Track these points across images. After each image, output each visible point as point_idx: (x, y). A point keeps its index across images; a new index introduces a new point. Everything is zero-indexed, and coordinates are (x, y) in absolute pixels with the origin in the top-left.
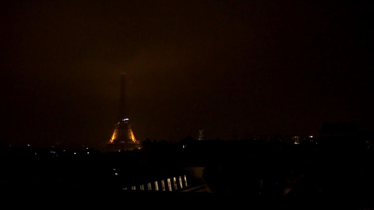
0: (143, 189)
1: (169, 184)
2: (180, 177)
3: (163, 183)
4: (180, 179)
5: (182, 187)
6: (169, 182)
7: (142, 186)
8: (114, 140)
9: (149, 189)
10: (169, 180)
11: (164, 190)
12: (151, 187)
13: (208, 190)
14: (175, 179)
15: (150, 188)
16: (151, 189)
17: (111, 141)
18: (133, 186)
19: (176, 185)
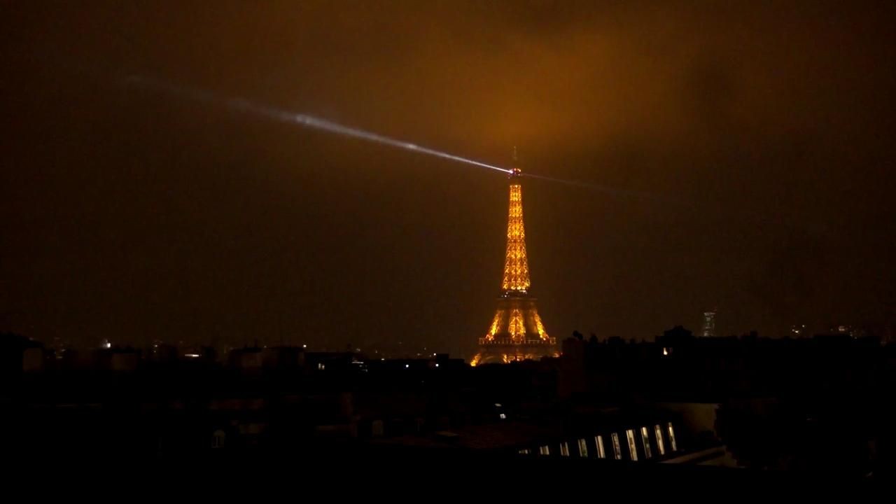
0: (568, 454)
1: (631, 443)
2: (658, 426)
3: (616, 439)
4: (658, 432)
5: (663, 453)
6: (631, 439)
7: (564, 446)
8: (495, 336)
9: (581, 455)
10: (630, 434)
11: (619, 457)
12: (585, 448)
13: (729, 460)
14: (644, 430)
15: (583, 452)
16: (586, 454)
17: (488, 338)
18: (543, 445)
19: (648, 446)
